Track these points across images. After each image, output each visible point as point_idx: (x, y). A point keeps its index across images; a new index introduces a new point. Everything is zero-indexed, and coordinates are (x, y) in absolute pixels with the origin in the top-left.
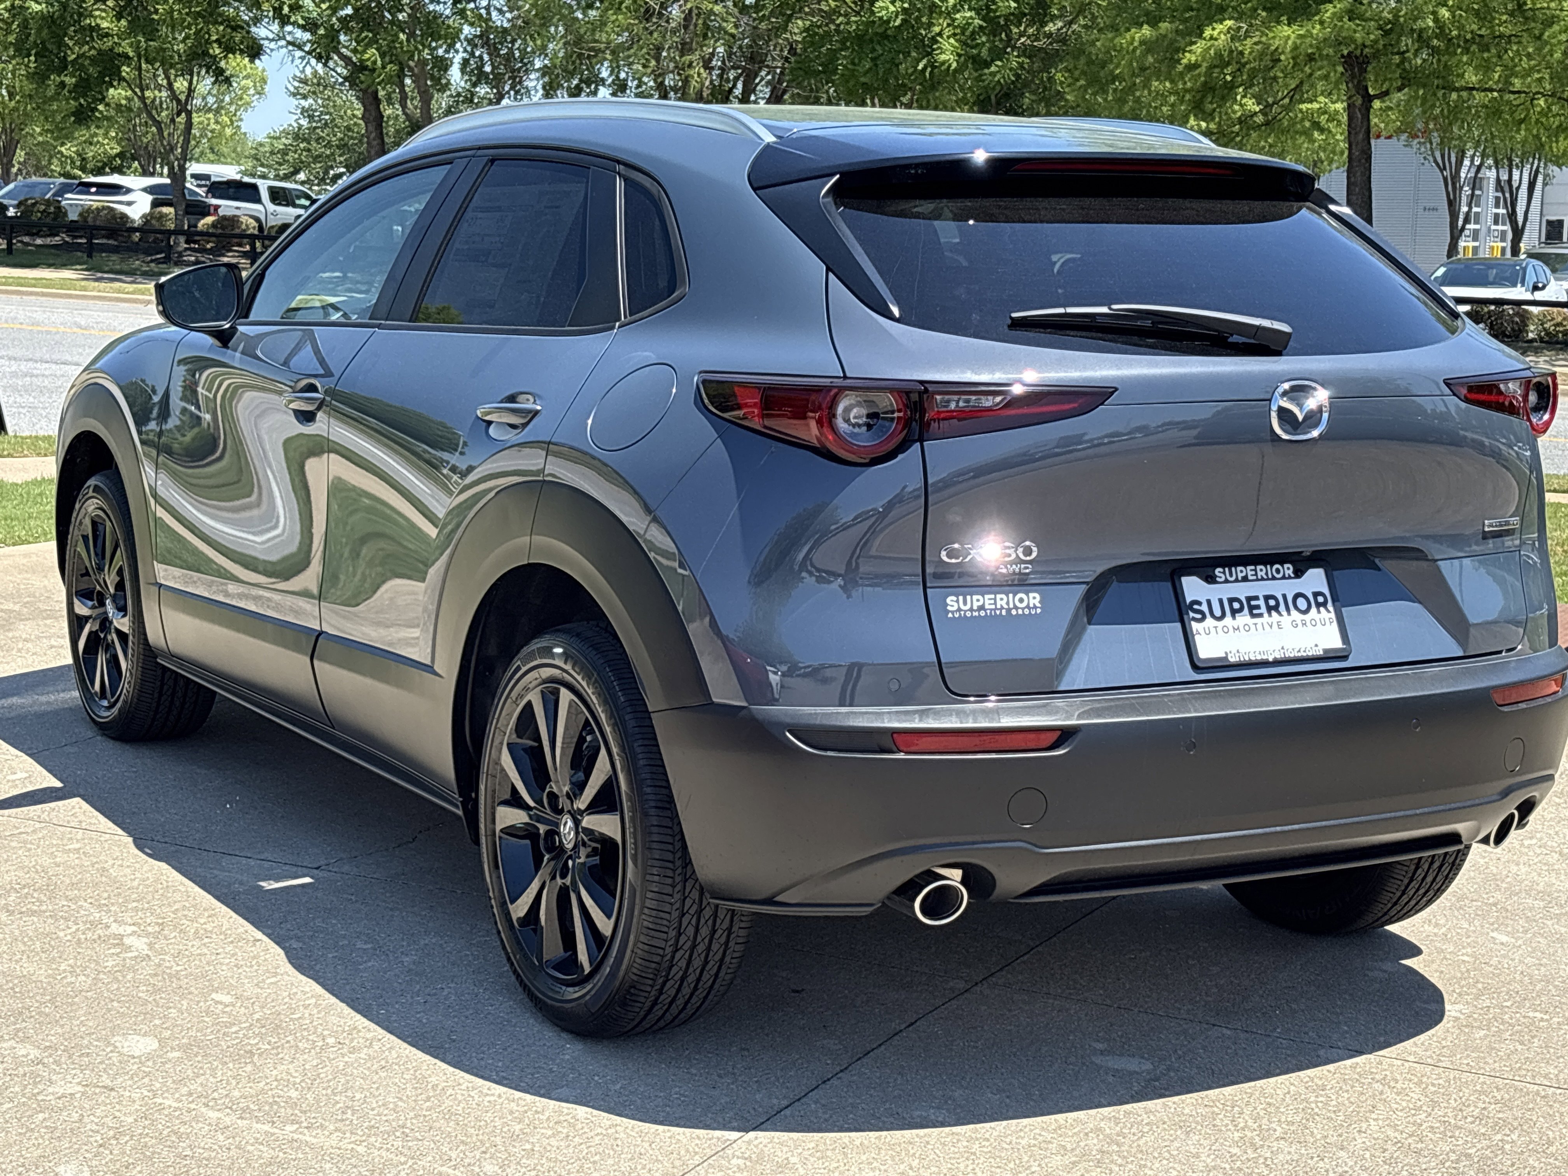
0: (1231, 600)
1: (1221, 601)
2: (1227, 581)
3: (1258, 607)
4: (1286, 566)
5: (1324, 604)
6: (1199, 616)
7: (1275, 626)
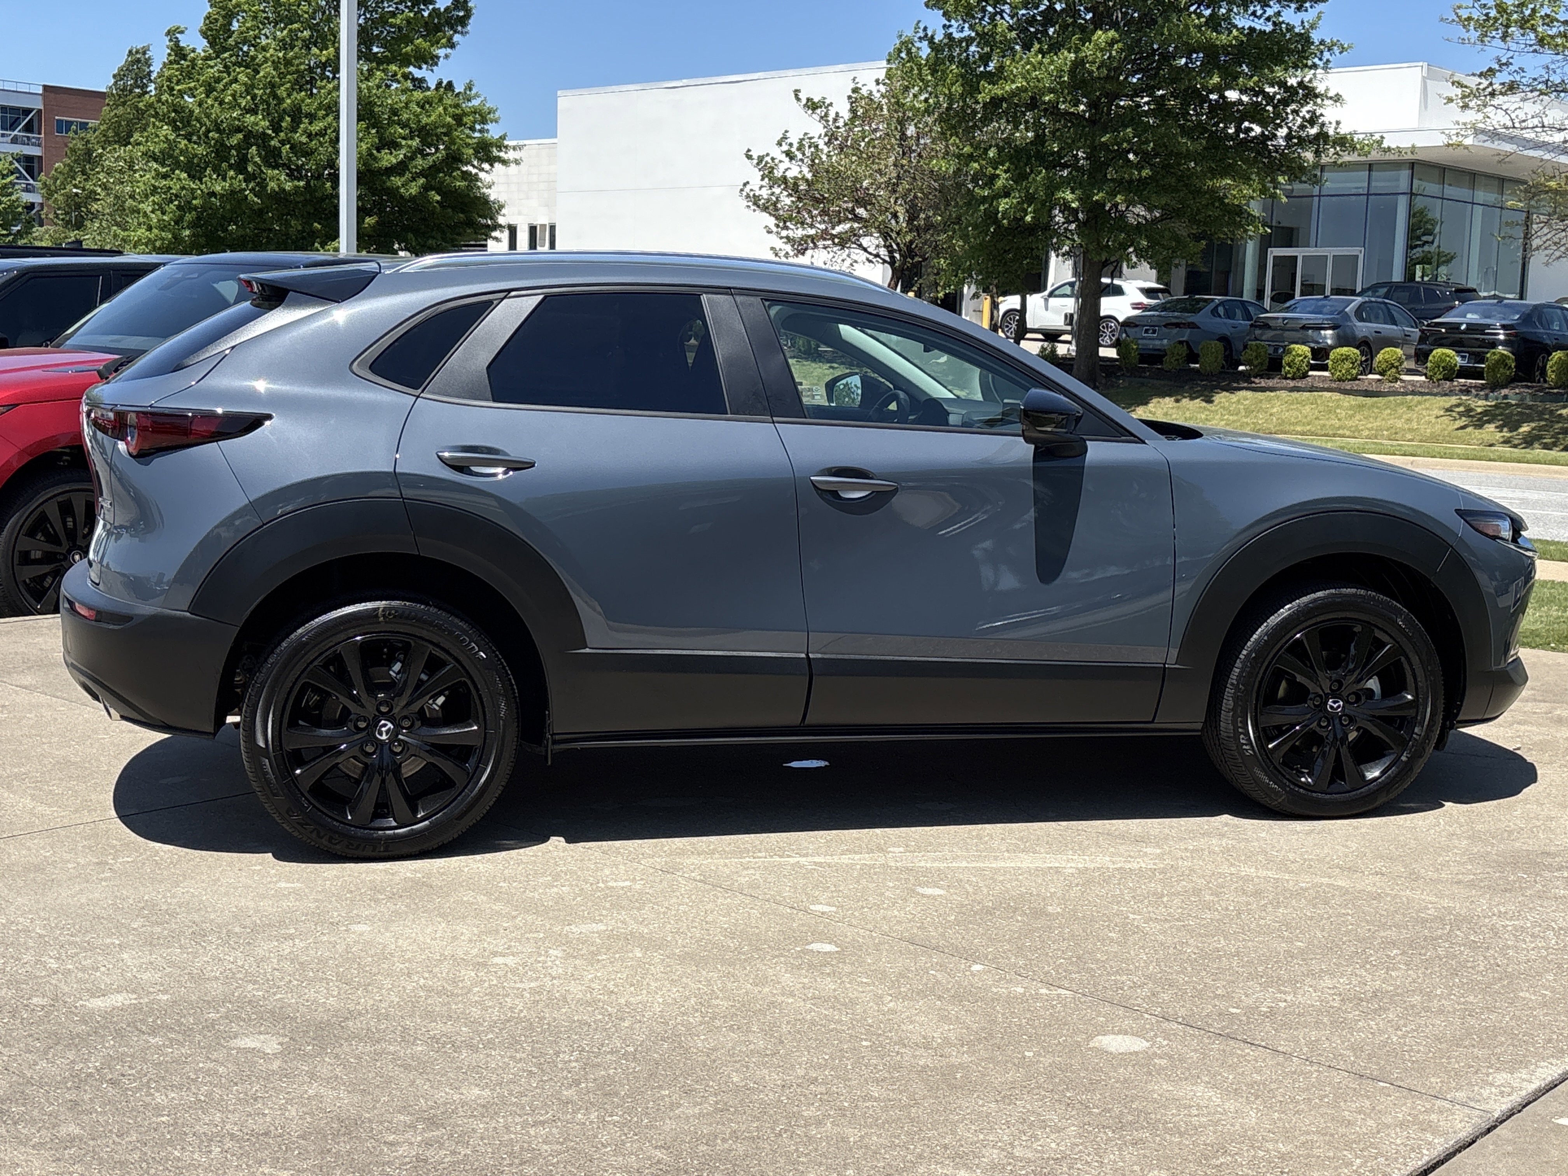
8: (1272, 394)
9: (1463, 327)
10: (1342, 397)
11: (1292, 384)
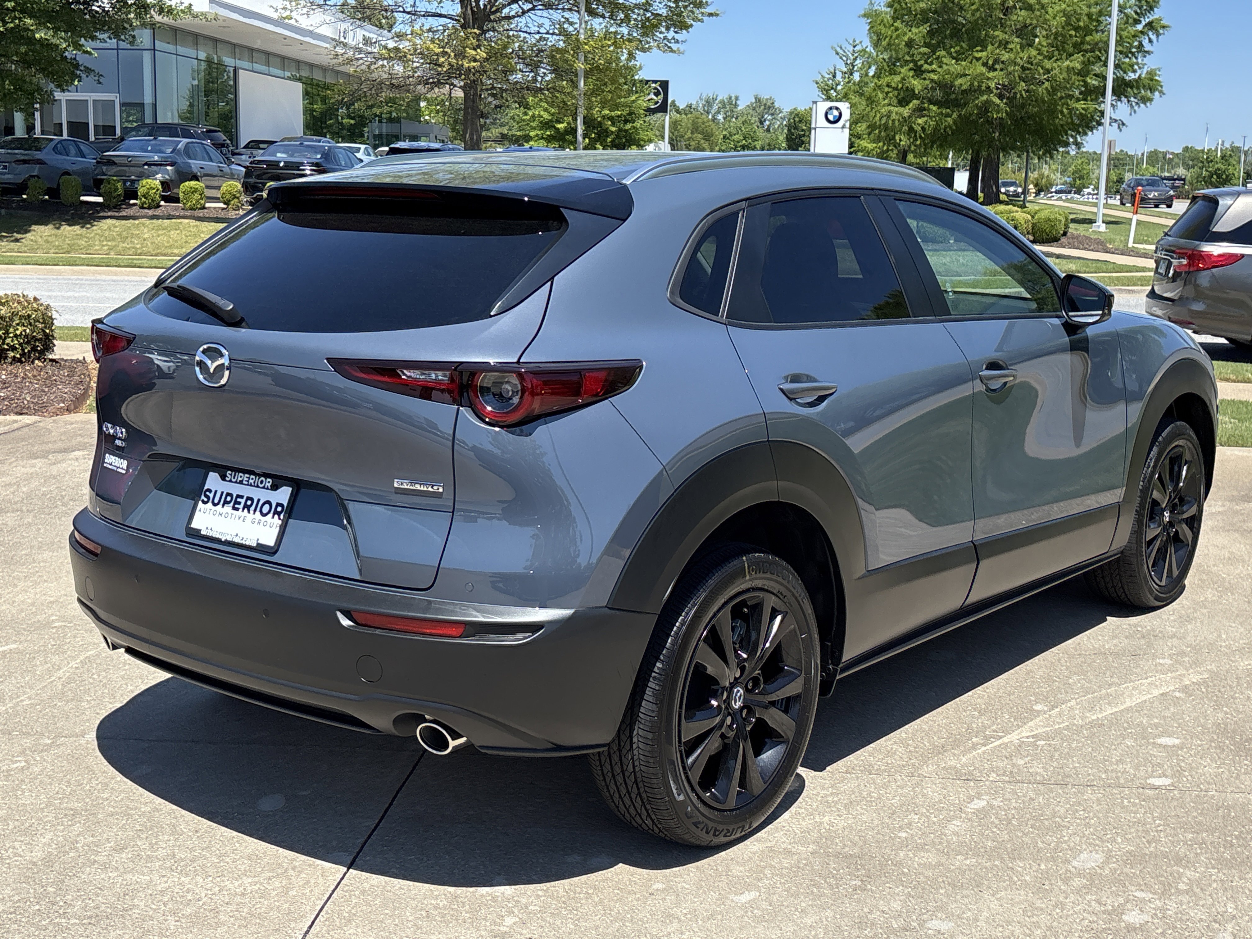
0: (228, 494)
1: (222, 493)
2: (230, 481)
3: (239, 503)
4: (268, 480)
5: (279, 514)
6: (206, 500)
7: (242, 519)
8: (137, 222)
9: (282, 164)
10: (198, 223)
11: (150, 212)
